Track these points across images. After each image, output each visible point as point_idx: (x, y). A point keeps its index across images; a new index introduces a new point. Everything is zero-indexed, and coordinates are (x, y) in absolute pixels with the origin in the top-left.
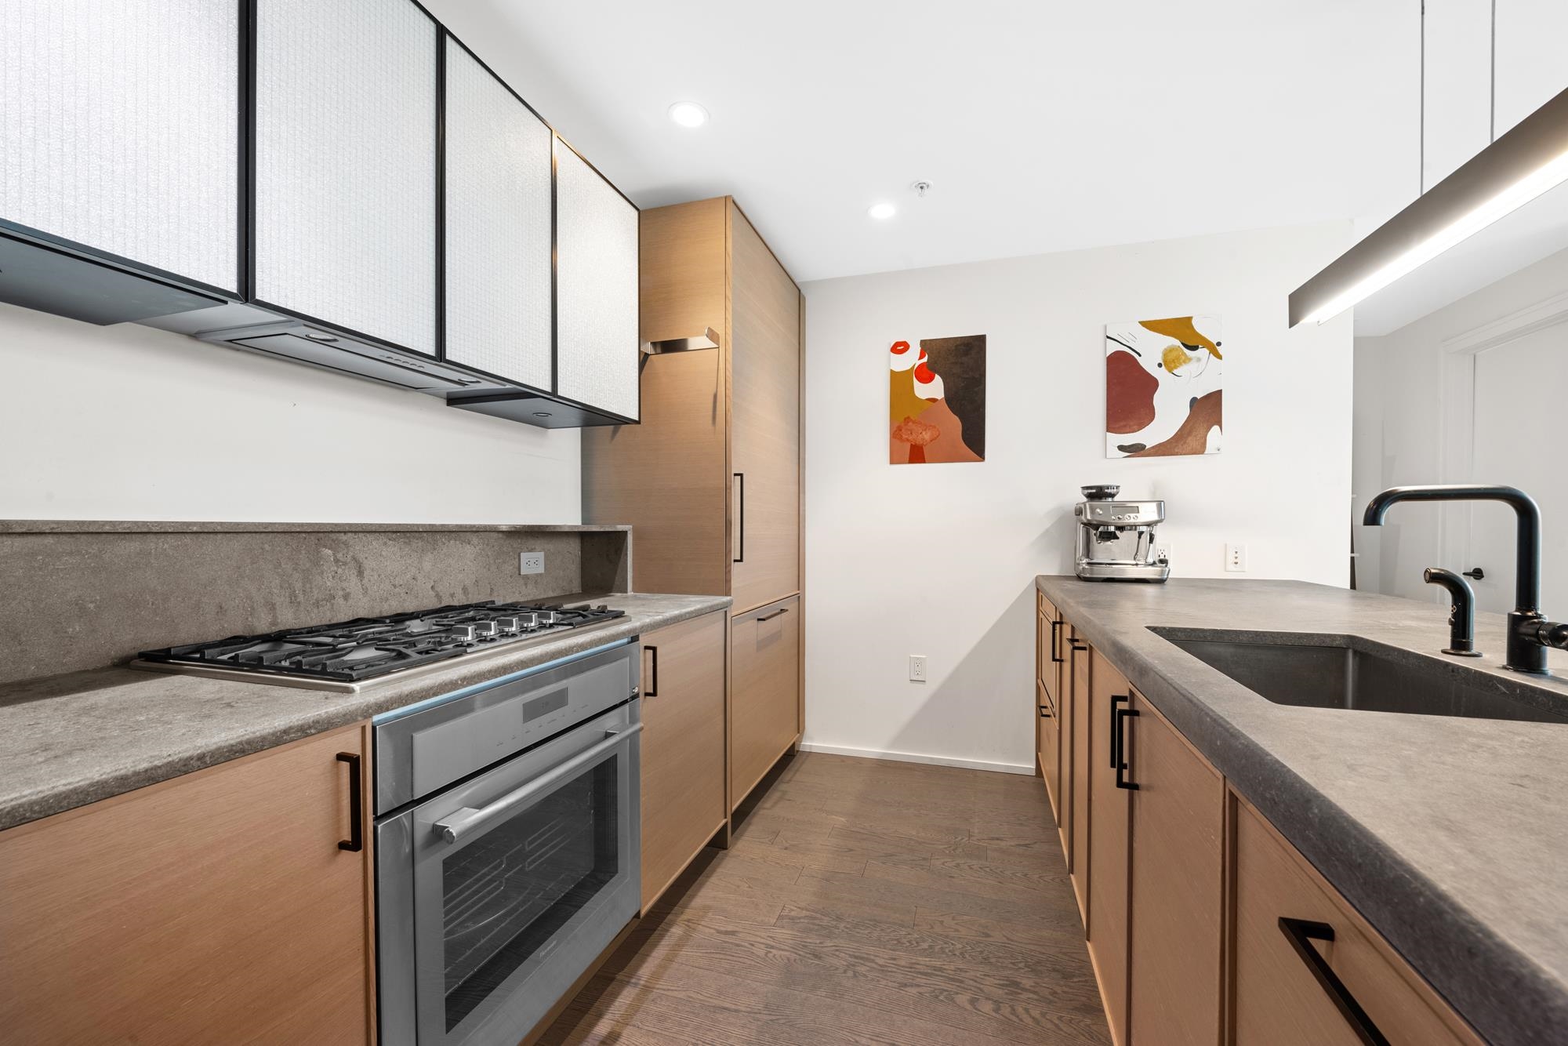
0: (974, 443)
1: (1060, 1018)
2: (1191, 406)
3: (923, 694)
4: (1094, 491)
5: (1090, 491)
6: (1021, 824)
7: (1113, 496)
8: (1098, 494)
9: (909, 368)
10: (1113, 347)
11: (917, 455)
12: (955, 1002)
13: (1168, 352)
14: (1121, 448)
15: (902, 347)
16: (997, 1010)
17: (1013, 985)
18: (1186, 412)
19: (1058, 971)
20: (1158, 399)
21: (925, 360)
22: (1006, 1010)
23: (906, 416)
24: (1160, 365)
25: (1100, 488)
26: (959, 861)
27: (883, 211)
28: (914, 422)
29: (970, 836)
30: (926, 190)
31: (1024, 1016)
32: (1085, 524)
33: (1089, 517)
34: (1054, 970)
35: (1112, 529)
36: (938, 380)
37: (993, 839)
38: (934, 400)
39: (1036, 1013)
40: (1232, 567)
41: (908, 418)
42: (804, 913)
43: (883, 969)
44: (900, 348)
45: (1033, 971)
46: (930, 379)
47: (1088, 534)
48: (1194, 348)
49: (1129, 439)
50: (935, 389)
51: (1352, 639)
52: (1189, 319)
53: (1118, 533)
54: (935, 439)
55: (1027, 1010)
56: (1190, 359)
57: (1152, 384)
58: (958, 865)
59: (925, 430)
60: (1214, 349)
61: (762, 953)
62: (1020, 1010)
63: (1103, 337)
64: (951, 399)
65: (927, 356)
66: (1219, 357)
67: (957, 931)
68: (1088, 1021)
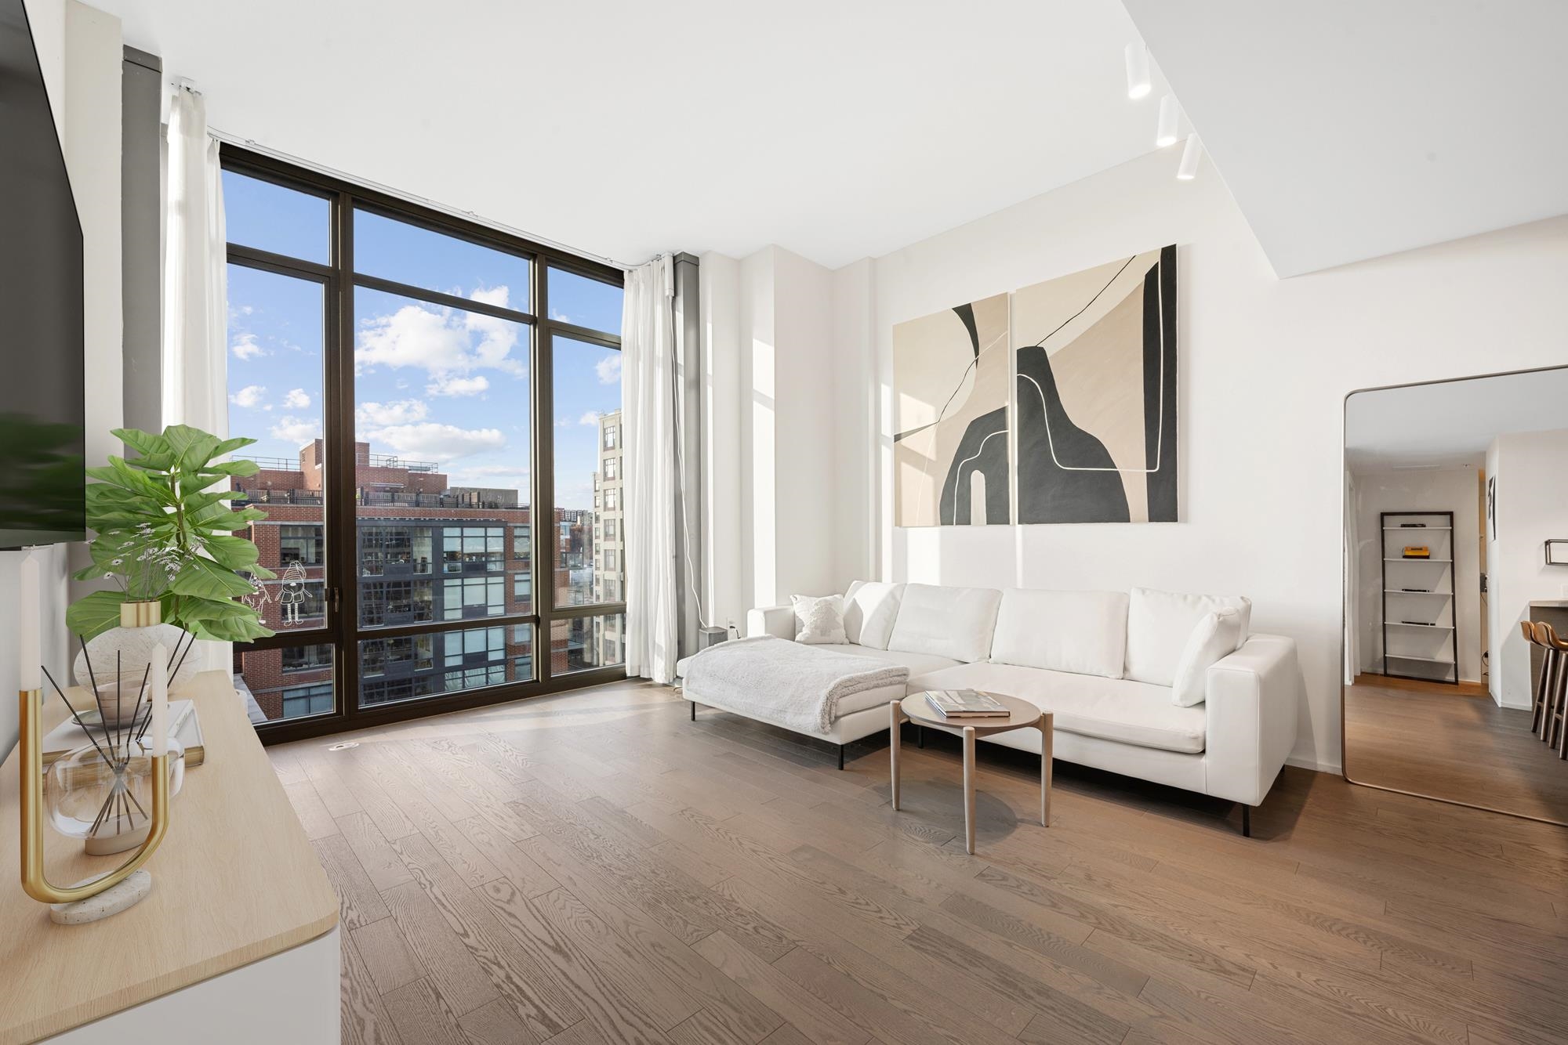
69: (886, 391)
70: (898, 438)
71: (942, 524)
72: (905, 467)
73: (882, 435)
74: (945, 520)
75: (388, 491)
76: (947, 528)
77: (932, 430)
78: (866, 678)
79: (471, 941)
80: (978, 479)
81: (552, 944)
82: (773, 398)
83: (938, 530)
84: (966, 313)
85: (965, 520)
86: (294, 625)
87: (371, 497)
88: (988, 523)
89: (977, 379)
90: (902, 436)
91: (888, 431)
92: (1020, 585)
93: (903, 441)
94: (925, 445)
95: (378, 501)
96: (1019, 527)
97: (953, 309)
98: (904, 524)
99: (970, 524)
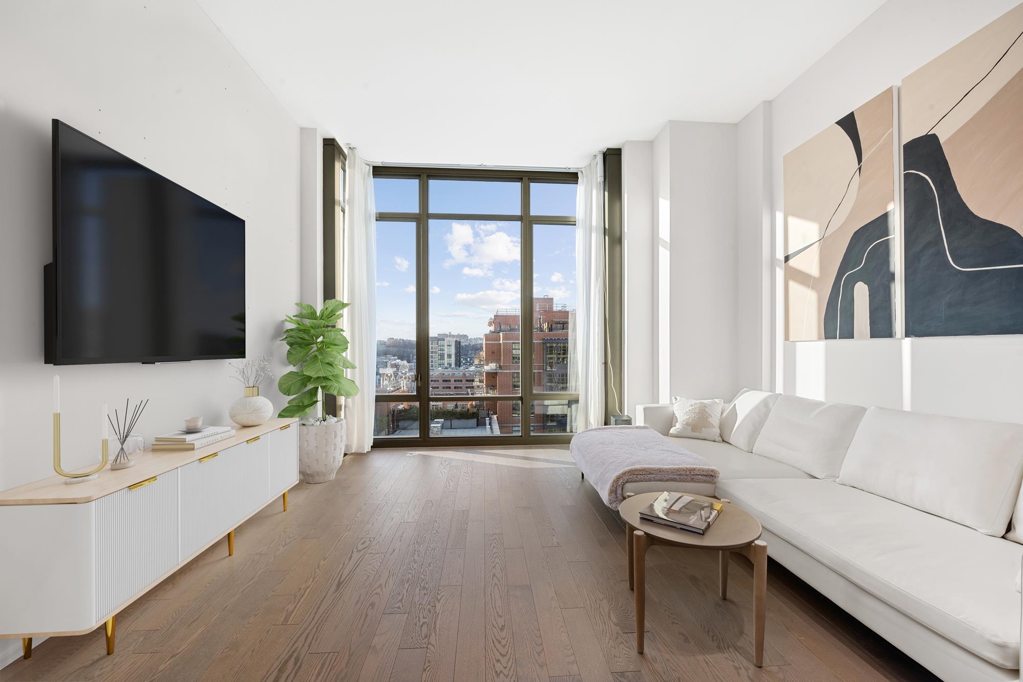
69: (779, 216)
70: (787, 259)
71: (826, 338)
72: (792, 285)
73: (777, 259)
74: (829, 334)
75: (561, 324)
76: (831, 342)
77: (815, 249)
78: (660, 471)
79: (322, 562)
80: (861, 291)
81: (342, 580)
82: (669, 241)
83: (823, 343)
84: (848, 124)
85: (848, 334)
86: (404, 392)
87: (553, 327)
88: (871, 337)
89: (860, 188)
90: (790, 257)
91: (780, 256)
92: (907, 407)
93: (791, 262)
94: (809, 263)
95: (557, 329)
96: (908, 341)
97: (836, 123)
98: (791, 340)
99: (852, 337)
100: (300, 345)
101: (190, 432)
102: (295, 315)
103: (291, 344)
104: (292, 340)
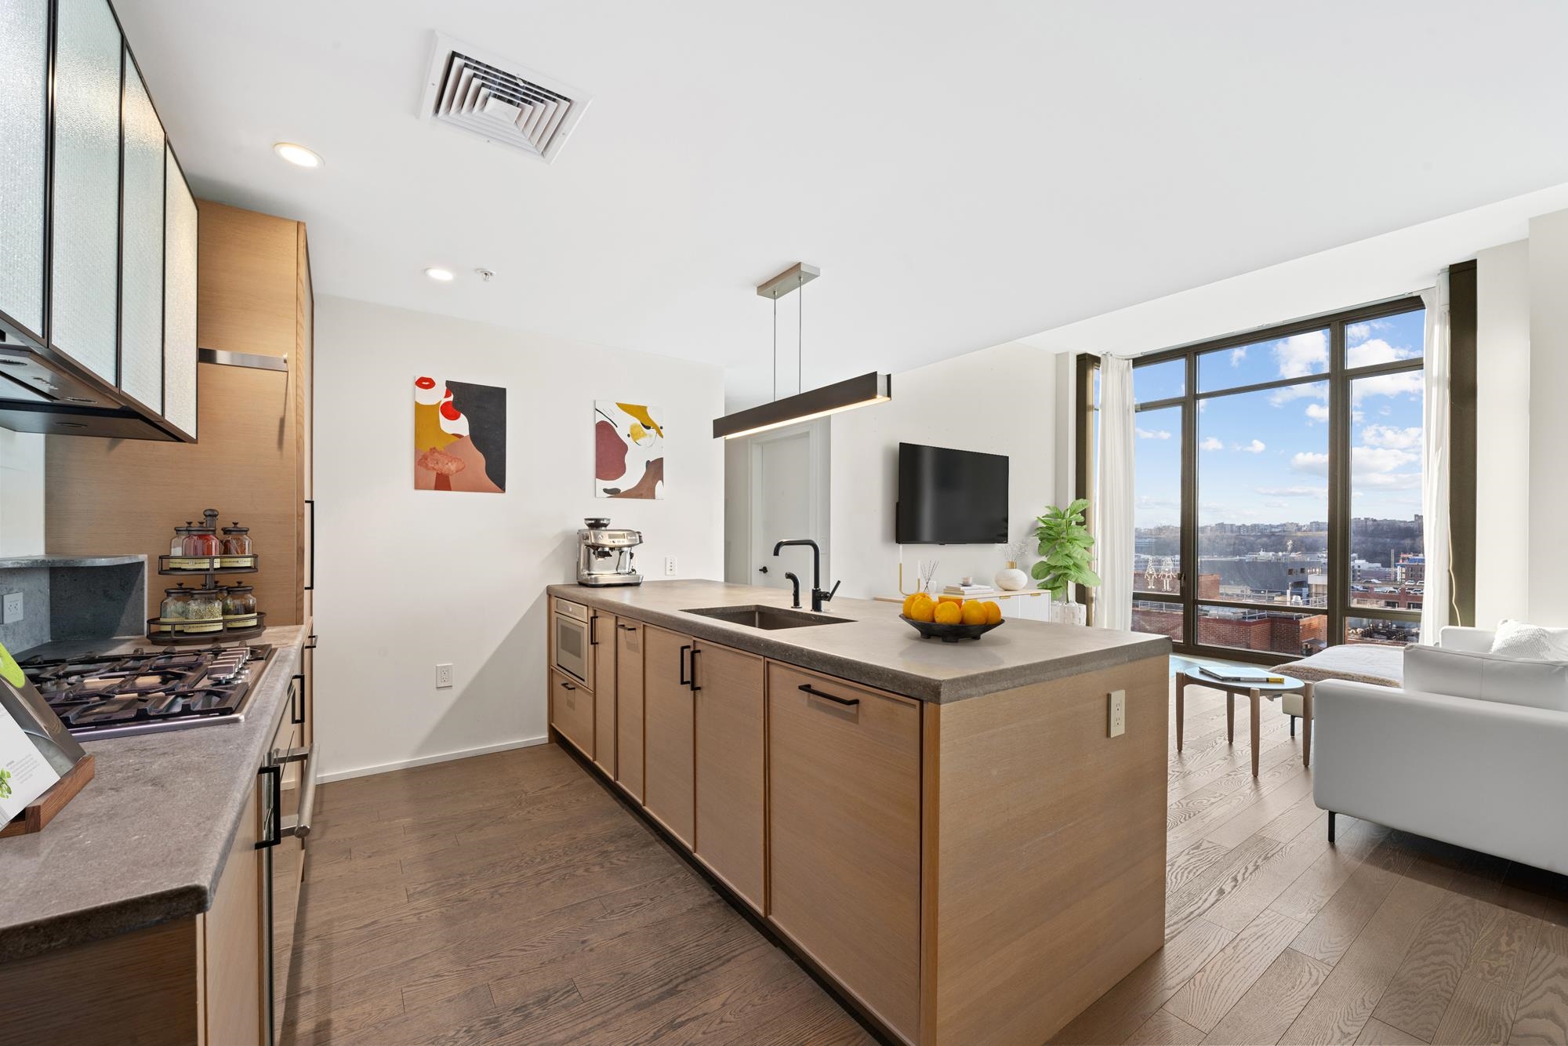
0: (497, 476)
1: (637, 854)
2: (647, 466)
3: (449, 698)
4: (593, 522)
5: (590, 522)
6: (557, 775)
7: (605, 525)
8: (596, 524)
9: (435, 403)
10: (600, 418)
11: (443, 483)
12: (577, 876)
13: (633, 427)
14: (606, 491)
15: (427, 383)
16: (603, 867)
17: (604, 853)
18: (644, 470)
19: (625, 836)
20: (628, 458)
21: (451, 399)
22: (607, 865)
23: (432, 447)
24: (629, 436)
25: (597, 520)
26: (528, 809)
27: (440, 275)
28: (440, 453)
29: (526, 793)
30: (490, 278)
31: (618, 862)
32: (588, 546)
33: (593, 541)
34: (622, 837)
35: (607, 549)
36: (463, 419)
37: (543, 789)
38: (459, 436)
39: (625, 858)
40: (668, 572)
41: (434, 448)
42: (429, 885)
43: (518, 884)
44: (425, 383)
45: (611, 842)
46: (454, 417)
47: (589, 551)
48: (648, 428)
49: (611, 484)
50: (461, 426)
51: (758, 607)
52: (645, 407)
53: (611, 553)
54: (461, 470)
55: (619, 859)
56: (646, 435)
57: (624, 448)
58: (529, 812)
59: (451, 461)
60: (659, 430)
61: (415, 919)
62: (615, 861)
63: (593, 410)
64: (477, 436)
65: (452, 396)
66: (662, 436)
67: (553, 845)
68: (651, 849)
100: (1048, 540)
101: (964, 585)
102: (1044, 515)
103: (1041, 539)
104: (1042, 536)
